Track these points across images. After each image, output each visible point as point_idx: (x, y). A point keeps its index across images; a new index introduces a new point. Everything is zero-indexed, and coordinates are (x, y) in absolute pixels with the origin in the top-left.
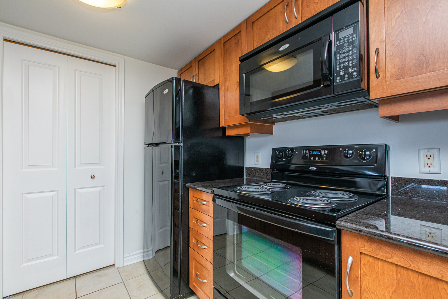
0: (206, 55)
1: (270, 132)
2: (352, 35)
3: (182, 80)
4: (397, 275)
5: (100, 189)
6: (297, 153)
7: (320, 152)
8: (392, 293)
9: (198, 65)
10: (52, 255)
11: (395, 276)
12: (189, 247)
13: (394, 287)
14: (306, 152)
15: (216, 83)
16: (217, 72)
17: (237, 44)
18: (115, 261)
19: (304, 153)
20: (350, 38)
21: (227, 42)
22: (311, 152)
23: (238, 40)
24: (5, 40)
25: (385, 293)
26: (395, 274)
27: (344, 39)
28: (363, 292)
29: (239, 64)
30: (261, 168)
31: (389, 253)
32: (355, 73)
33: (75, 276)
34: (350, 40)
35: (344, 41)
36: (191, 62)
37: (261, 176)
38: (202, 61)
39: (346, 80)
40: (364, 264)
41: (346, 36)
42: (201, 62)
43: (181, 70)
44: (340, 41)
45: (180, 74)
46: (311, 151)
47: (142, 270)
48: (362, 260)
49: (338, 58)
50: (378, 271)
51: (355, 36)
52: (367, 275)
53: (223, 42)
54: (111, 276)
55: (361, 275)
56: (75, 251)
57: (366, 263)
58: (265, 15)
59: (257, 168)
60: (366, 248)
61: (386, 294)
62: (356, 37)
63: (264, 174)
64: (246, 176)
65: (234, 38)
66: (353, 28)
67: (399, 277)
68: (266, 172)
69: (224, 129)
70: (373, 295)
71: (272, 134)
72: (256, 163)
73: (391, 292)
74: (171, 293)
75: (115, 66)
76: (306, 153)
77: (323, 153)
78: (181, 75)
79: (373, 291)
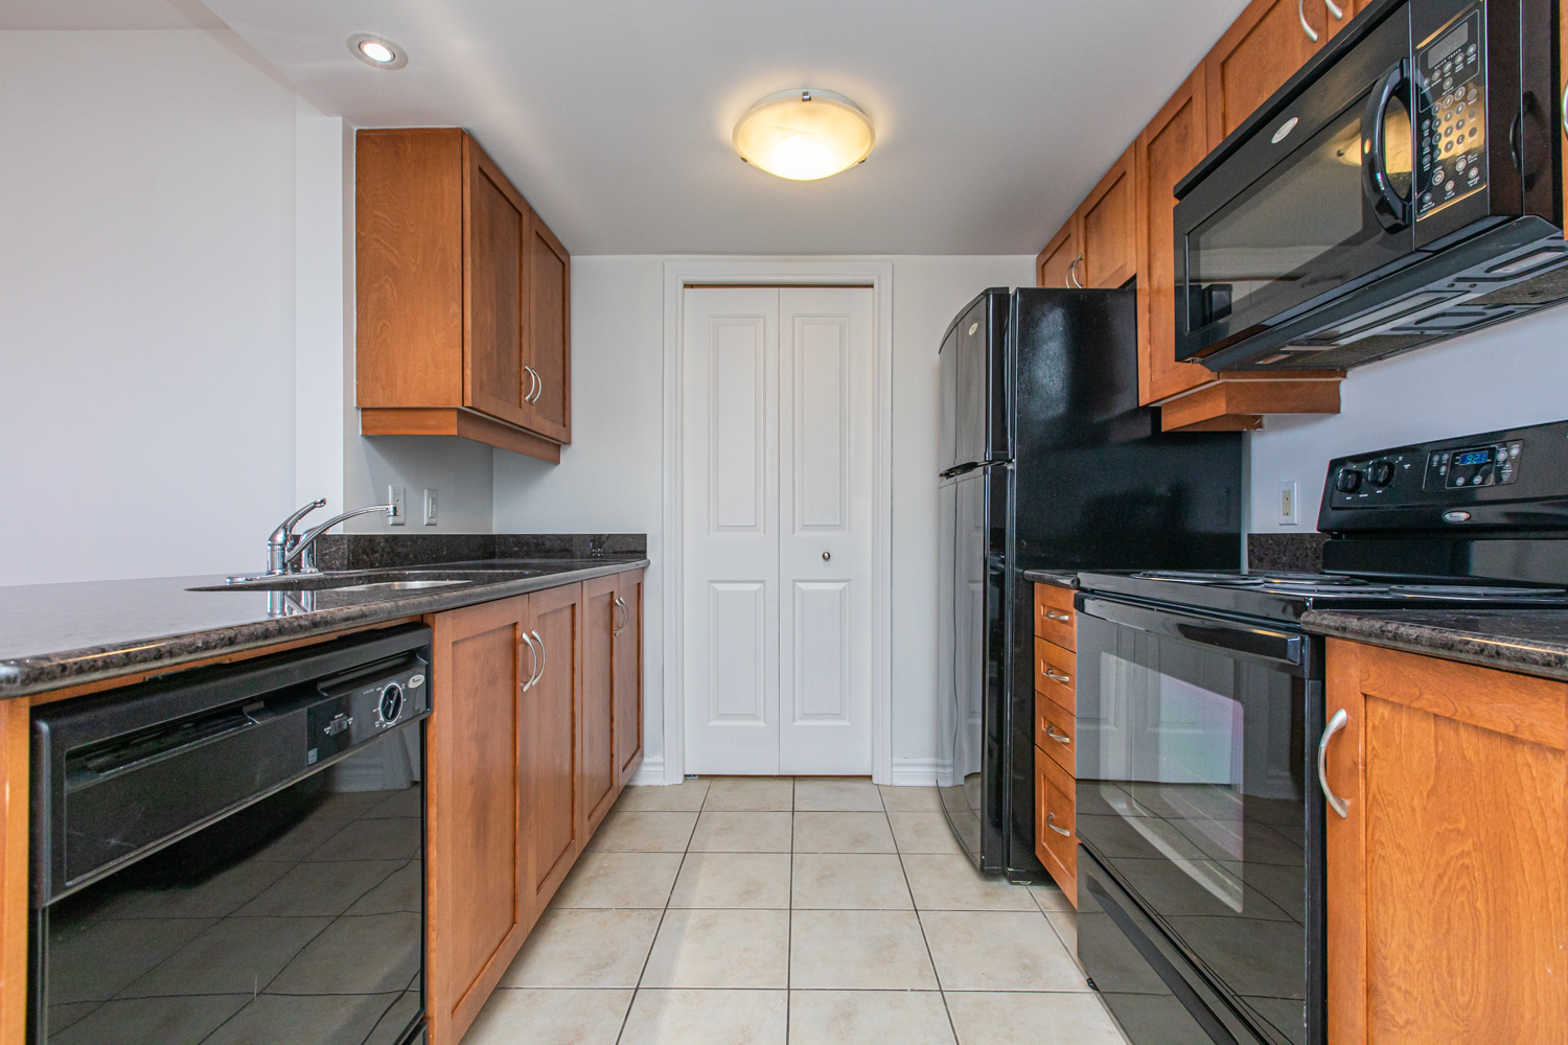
0: (1105, 192)
1: (1330, 406)
2: (1464, 48)
3: (1011, 292)
4: (1436, 744)
5: (840, 586)
6: (1407, 466)
7: (1493, 453)
8: (1428, 796)
9: (1086, 228)
10: (754, 716)
11: (1433, 749)
12: (1033, 744)
13: (1432, 781)
14: (1440, 460)
15: (1129, 275)
16: (1131, 241)
17: (1184, 139)
18: (872, 768)
19: (1435, 464)
20: (1460, 59)
21: (1158, 143)
22: (1458, 460)
23: (1186, 127)
24: (686, 286)
25: (1413, 799)
26: (1432, 742)
27: (1441, 68)
28: (1372, 805)
29: (1174, 209)
30: (1297, 535)
31: (1416, 686)
32: (1473, 172)
33: (794, 777)
34: (1459, 68)
35: (1442, 76)
36: (1067, 224)
37: (1299, 563)
38: (1095, 213)
39: (1448, 200)
40: (1374, 728)
41: (1446, 58)
42: (1092, 218)
43: (1043, 252)
44: (1431, 77)
45: (1043, 266)
46: (1456, 454)
47: (931, 804)
48: (1369, 717)
49: (1426, 133)
50: (1400, 742)
51: (1471, 49)
52: (1378, 758)
53: (1145, 142)
54: (861, 794)
55: (1368, 760)
56: (794, 720)
57: (1377, 723)
58: (1256, 32)
59: (1285, 535)
60: (1371, 681)
61: (1416, 802)
62: (1476, 52)
63: (1307, 556)
64: (1250, 565)
65: (1174, 124)
66: (1466, 24)
67: (1440, 749)
68: (1315, 545)
69: (1154, 413)
70: (1390, 810)
71: (1338, 411)
72: (1284, 519)
73: (1425, 794)
74: (982, 852)
75: (872, 286)
76: (1440, 464)
77: (1501, 456)
78: (1046, 267)
79: (1390, 798)
